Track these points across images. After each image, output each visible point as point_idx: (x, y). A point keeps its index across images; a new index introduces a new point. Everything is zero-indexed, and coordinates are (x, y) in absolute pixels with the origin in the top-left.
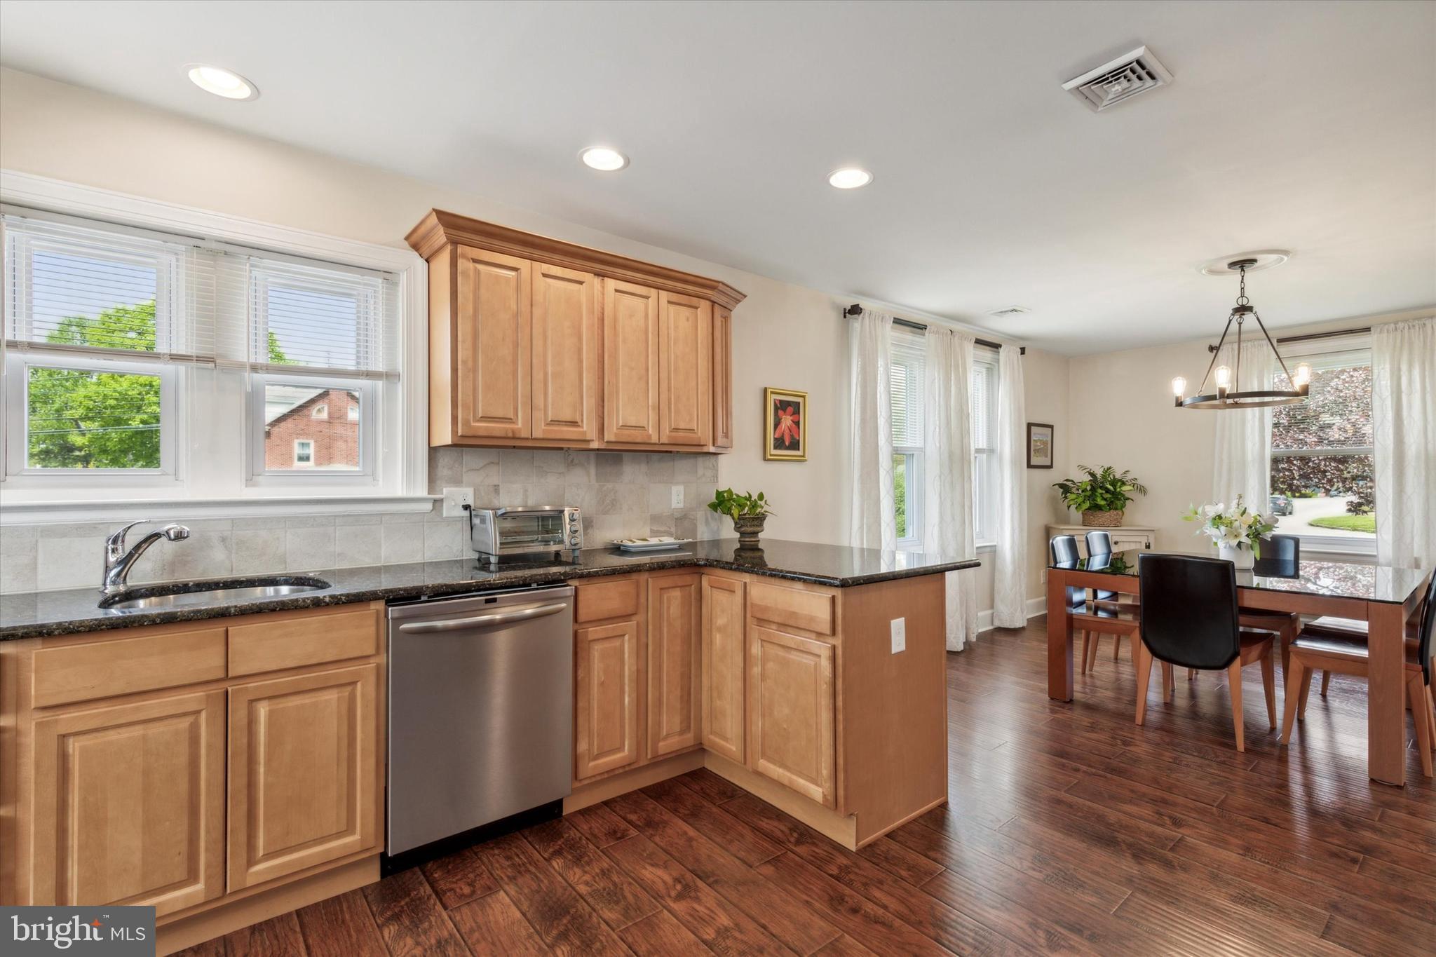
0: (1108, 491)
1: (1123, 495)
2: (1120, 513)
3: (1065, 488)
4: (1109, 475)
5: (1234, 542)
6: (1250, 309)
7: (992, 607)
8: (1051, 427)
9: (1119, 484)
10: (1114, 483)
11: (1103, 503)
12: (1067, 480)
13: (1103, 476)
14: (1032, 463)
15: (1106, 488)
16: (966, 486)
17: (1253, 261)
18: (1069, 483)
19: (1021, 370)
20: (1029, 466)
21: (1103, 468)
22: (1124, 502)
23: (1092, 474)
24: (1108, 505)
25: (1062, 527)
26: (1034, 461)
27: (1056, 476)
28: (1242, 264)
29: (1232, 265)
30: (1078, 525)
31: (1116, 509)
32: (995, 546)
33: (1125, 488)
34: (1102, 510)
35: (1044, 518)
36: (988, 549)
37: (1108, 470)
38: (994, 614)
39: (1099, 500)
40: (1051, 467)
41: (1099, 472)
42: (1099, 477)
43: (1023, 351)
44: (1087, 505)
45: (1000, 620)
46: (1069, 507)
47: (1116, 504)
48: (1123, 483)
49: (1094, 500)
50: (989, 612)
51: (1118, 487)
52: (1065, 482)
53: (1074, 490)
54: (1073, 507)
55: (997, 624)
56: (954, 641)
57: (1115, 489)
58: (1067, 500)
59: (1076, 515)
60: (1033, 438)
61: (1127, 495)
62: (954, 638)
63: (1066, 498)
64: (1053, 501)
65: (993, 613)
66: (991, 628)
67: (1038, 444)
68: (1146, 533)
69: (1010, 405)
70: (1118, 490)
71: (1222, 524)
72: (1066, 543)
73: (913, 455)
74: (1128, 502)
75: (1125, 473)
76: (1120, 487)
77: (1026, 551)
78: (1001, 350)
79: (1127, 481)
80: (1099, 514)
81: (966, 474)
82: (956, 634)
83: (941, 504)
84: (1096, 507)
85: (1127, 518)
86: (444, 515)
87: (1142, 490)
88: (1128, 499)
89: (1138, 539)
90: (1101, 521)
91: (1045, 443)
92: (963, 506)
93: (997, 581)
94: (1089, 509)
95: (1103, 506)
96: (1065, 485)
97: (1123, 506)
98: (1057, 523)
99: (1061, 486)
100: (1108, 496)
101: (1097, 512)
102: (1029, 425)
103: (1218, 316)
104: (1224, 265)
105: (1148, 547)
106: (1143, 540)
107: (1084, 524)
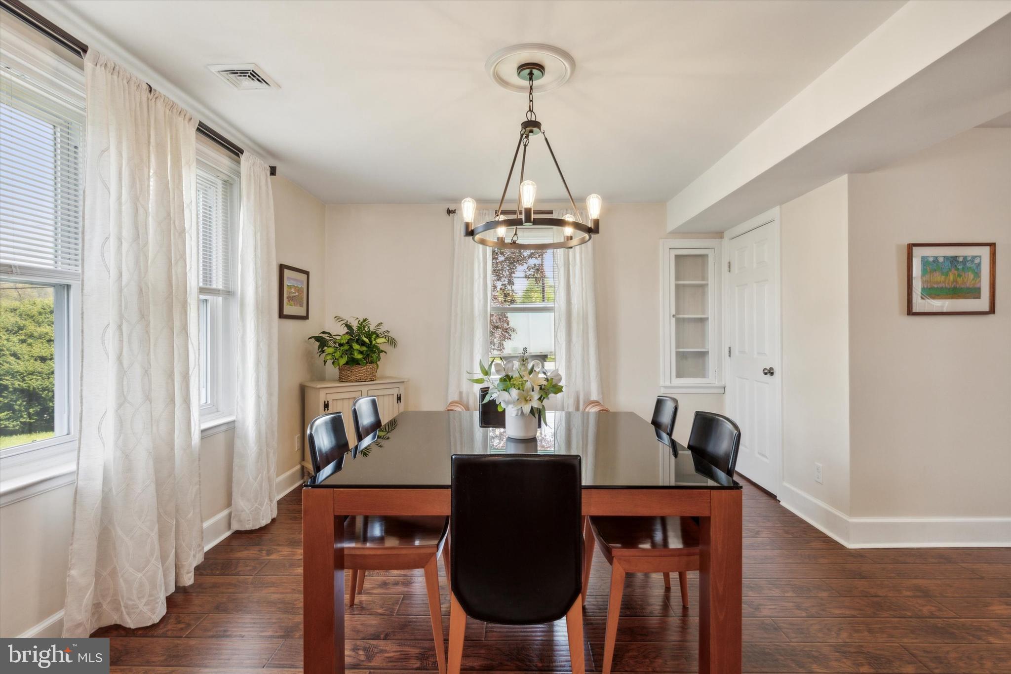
0: (363, 344)
1: (378, 349)
2: (375, 366)
3: (322, 341)
4: (364, 327)
5: (527, 409)
7: (229, 504)
8: (307, 273)
9: (374, 336)
10: (369, 335)
11: (359, 356)
12: (324, 333)
13: (359, 328)
14: (286, 312)
15: (363, 341)
16: (177, 342)
18: (325, 336)
19: (271, 192)
20: (282, 315)
21: (357, 320)
22: (379, 355)
23: (348, 326)
24: (364, 358)
25: (319, 386)
26: (287, 310)
27: (312, 327)
29: (521, 69)
30: (334, 381)
31: (372, 362)
32: (234, 422)
33: (380, 340)
35: (297, 376)
36: (224, 428)
37: (363, 323)
38: (232, 515)
39: (356, 354)
40: (306, 318)
41: (355, 325)
42: (355, 328)
43: (273, 171)
44: (343, 361)
45: (240, 521)
46: (325, 362)
47: (372, 357)
48: (377, 336)
49: (351, 354)
50: (225, 513)
51: (373, 339)
52: (322, 335)
53: (331, 343)
54: (329, 362)
55: (236, 527)
56: (145, 609)
57: (371, 342)
58: (324, 354)
59: (331, 370)
60: (286, 283)
61: (382, 348)
62: (146, 604)
63: (323, 352)
64: (308, 355)
65: (230, 515)
66: (228, 534)
67: (293, 290)
68: (397, 385)
69: (255, 233)
70: (374, 342)
71: (514, 385)
72: (330, 426)
73: (68, 287)
74: (382, 354)
75: (378, 325)
76: (375, 340)
77: (275, 422)
78: (243, 158)
79: (380, 333)
80: (356, 369)
81: (177, 323)
82: (150, 596)
83: (122, 373)
84: (352, 362)
85: (379, 373)
87: (392, 342)
88: (382, 351)
89: (390, 392)
90: (358, 376)
91: (299, 290)
92: (171, 376)
93: (235, 468)
94: (347, 363)
95: (360, 360)
96: (322, 338)
97: (379, 359)
98: (312, 380)
99: (318, 339)
100: (364, 349)
101: (354, 367)
102: (282, 268)
104: (513, 68)
105: (399, 399)
106: (395, 392)
107: (341, 380)
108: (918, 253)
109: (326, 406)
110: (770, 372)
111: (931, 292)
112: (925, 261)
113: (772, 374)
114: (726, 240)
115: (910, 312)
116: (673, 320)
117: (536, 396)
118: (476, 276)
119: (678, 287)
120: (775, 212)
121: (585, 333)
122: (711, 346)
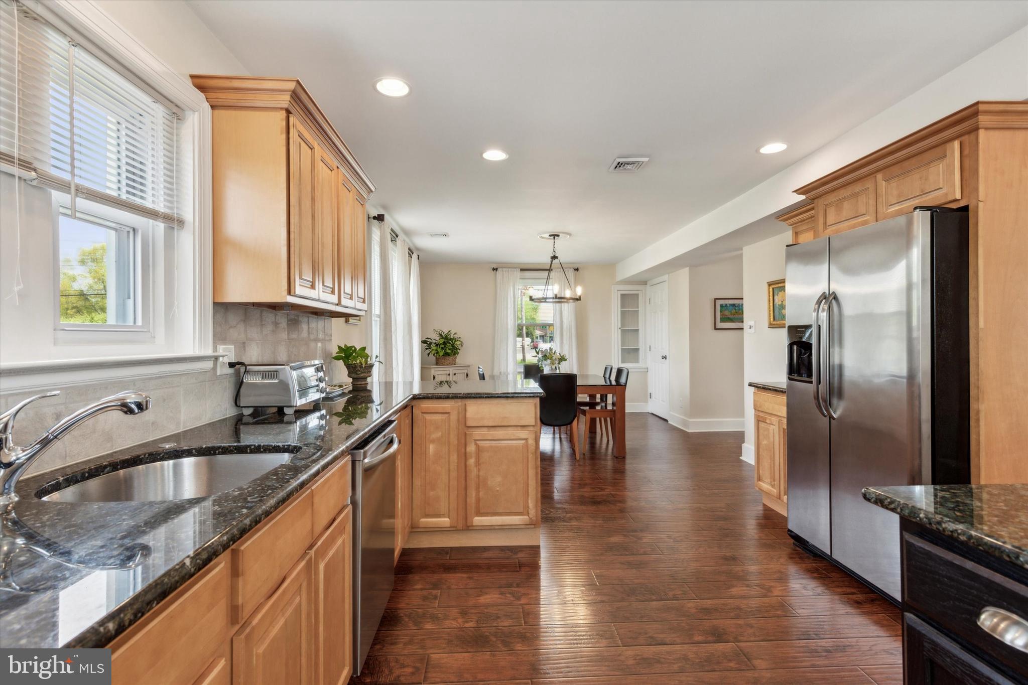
1: (457, 347)
3: (428, 343)
4: (449, 335)
5: (554, 367)
6: (557, 258)
9: (454, 340)
10: (452, 339)
11: (449, 351)
12: (428, 338)
13: (446, 336)
15: (450, 343)
17: (558, 236)
18: (429, 340)
21: (445, 331)
22: (457, 351)
23: (441, 335)
24: (451, 353)
25: (431, 367)
28: (555, 236)
29: (550, 236)
30: (433, 365)
31: (455, 355)
33: (458, 343)
34: (449, 355)
37: (449, 333)
41: (444, 334)
42: (444, 336)
43: (418, 257)
46: (428, 355)
47: (454, 352)
51: (454, 342)
52: (427, 340)
53: (432, 345)
54: (431, 355)
58: (429, 351)
63: (429, 349)
68: (467, 368)
71: (548, 358)
75: (456, 334)
78: (413, 256)
79: (457, 339)
80: (447, 358)
84: (445, 354)
85: (457, 360)
86: (218, 374)
87: (463, 344)
88: (458, 349)
89: (463, 371)
90: (448, 362)
94: (443, 355)
95: (449, 353)
97: (457, 353)
99: (426, 342)
103: (546, 260)
104: (547, 236)
105: (467, 375)
106: (465, 371)
107: (437, 364)
108: (719, 303)
109: (434, 378)
110: (665, 358)
111: (722, 320)
112: (721, 306)
113: (666, 358)
114: (648, 286)
115: (716, 329)
116: (620, 331)
117: (557, 362)
118: (509, 306)
119: (622, 312)
120: (666, 277)
121: (570, 338)
122: (641, 346)
